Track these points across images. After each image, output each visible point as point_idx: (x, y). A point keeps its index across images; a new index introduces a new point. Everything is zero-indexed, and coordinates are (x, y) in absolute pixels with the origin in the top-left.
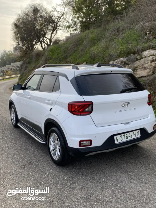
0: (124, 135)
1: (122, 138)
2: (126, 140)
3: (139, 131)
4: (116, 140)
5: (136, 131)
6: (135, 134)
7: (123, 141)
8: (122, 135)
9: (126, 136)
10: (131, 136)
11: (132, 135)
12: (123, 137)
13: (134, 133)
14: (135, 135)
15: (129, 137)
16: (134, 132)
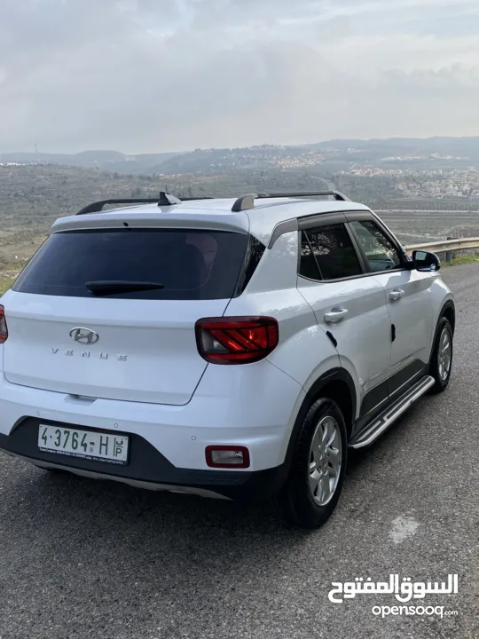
0: (68, 432)
1: (59, 438)
2: (69, 449)
3: (125, 440)
4: (43, 438)
5: (111, 437)
6: (106, 445)
7: (60, 448)
8: (62, 430)
9: (74, 440)
10: (89, 446)
11: (92, 443)
12: (64, 437)
13: (104, 442)
14: (104, 448)
15: (85, 445)
16: (105, 436)
